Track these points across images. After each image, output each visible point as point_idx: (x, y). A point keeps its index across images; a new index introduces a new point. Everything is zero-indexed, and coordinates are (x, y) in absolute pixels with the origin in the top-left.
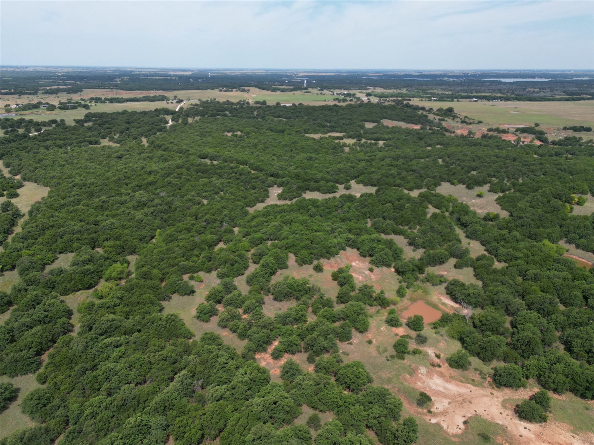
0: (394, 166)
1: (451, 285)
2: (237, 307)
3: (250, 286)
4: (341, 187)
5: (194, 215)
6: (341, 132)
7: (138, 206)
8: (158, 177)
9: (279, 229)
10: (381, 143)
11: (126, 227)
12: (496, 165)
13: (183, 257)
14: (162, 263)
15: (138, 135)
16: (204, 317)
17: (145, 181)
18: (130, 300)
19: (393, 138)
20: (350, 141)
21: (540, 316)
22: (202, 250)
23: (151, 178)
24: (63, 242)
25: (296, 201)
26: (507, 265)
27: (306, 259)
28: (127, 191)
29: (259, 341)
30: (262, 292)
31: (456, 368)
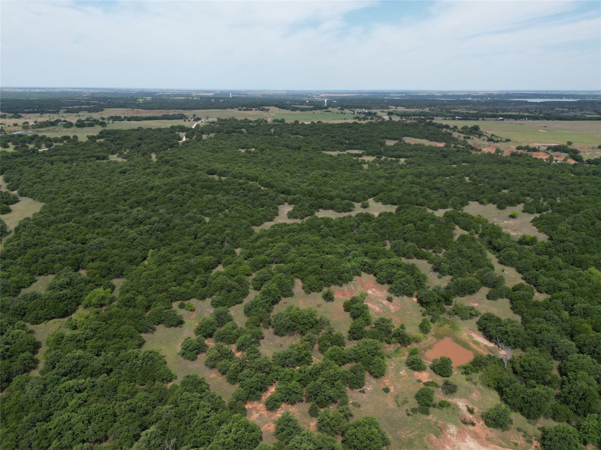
0: (416, 184)
1: (485, 319)
2: (230, 343)
3: (248, 316)
4: (358, 205)
5: (193, 234)
6: (360, 149)
7: (134, 224)
8: (159, 193)
9: (285, 250)
10: (402, 160)
11: (117, 246)
12: (530, 183)
13: (175, 281)
14: (150, 288)
15: (148, 151)
16: (189, 354)
17: (146, 197)
18: (106, 332)
19: (416, 156)
20: (370, 159)
21: (595, 361)
22: (197, 273)
23: (153, 194)
24: (43, 263)
25: (307, 220)
26: (549, 296)
27: (314, 286)
28: (125, 208)
29: (251, 388)
30: (261, 324)
31: (494, 428)
